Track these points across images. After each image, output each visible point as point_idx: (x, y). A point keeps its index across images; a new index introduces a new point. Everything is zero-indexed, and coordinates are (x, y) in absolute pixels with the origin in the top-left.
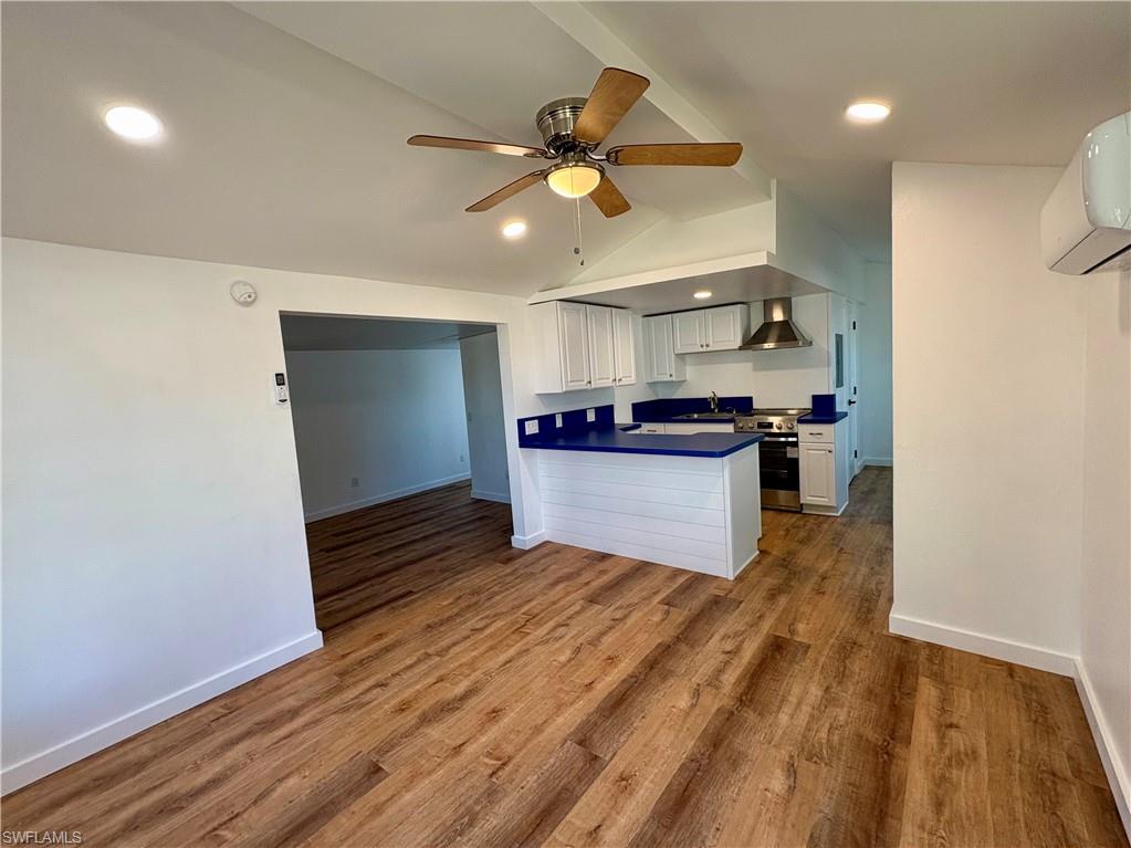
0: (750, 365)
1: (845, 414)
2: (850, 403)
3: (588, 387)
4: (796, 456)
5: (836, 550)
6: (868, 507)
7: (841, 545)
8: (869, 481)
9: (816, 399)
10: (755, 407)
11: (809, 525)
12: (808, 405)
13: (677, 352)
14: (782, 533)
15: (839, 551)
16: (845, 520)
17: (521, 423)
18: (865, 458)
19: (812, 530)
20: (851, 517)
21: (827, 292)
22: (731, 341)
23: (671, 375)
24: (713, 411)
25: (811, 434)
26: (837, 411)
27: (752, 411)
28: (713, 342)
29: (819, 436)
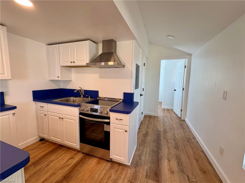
0: (98, 75)
1: (138, 104)
2: (141, 95)
4: (109, 131)
9: (125, 94)
10: (99, 96)
12: (121, 97)
13: (61, 65)
18: (145, 113)
21: (133, 40)
22: (84, 60)
23: (58, 77)
24: (80, 96)
25: (116, 119)
26: (134, 101)
27: (98, 98)
28: (77, 61)
29: (121, 121)
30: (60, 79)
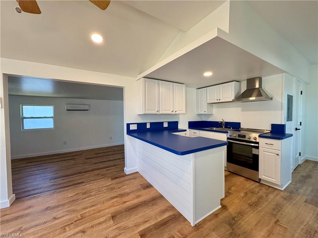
0: (240, 109)
1: (291, 135)
2: (296, 129)
3: (157, 113)
4: (257, 154)
5: (274, 220)
6: (304, 188)
7: (278, 217)
8: (307, 170)
9: (273, 126)
10: (241, 127)
11: (261, 193)
12: (269, 128)
13: (207, 103)
14: (242, 194)
15: (276, 223)
16: (286, 194)
17: (128, 125)
18: (306, 156)
19: (261, 198)
20: (291, 193)
21: (282, 73)
22: (230, 97)
23: (205, 112)
24: (222, 127)
25: (266, 144)
26: (286, 133)
27: (240, 129)
28: (222, 98)
29: (272, 145)
30: (206, 113)
